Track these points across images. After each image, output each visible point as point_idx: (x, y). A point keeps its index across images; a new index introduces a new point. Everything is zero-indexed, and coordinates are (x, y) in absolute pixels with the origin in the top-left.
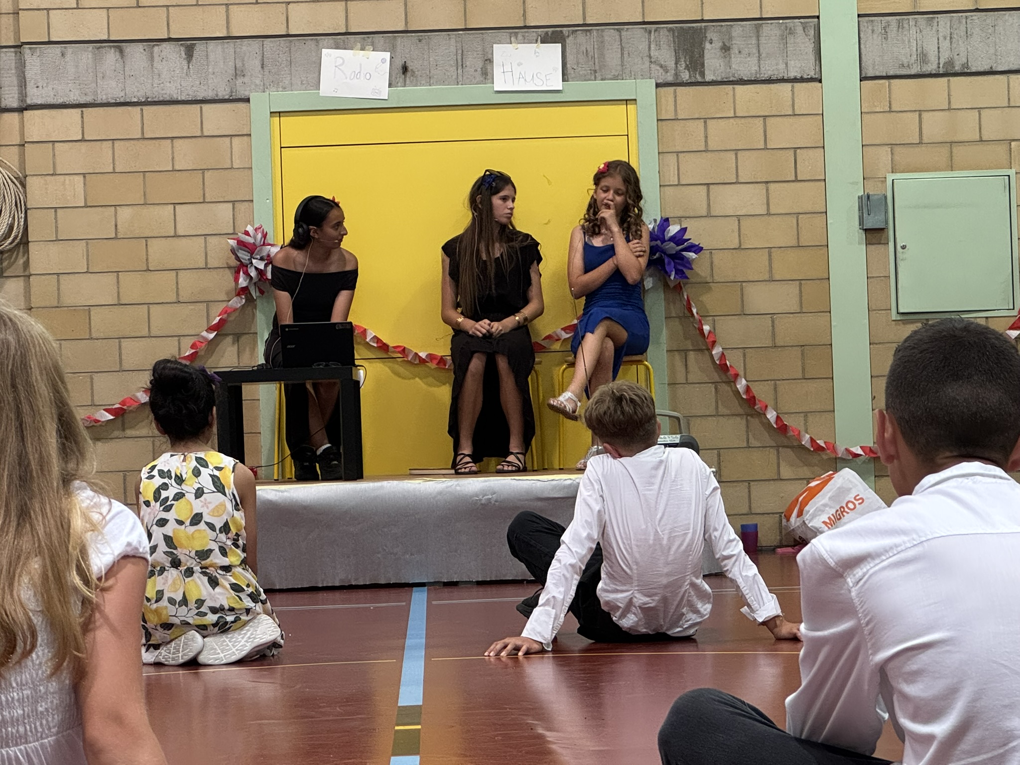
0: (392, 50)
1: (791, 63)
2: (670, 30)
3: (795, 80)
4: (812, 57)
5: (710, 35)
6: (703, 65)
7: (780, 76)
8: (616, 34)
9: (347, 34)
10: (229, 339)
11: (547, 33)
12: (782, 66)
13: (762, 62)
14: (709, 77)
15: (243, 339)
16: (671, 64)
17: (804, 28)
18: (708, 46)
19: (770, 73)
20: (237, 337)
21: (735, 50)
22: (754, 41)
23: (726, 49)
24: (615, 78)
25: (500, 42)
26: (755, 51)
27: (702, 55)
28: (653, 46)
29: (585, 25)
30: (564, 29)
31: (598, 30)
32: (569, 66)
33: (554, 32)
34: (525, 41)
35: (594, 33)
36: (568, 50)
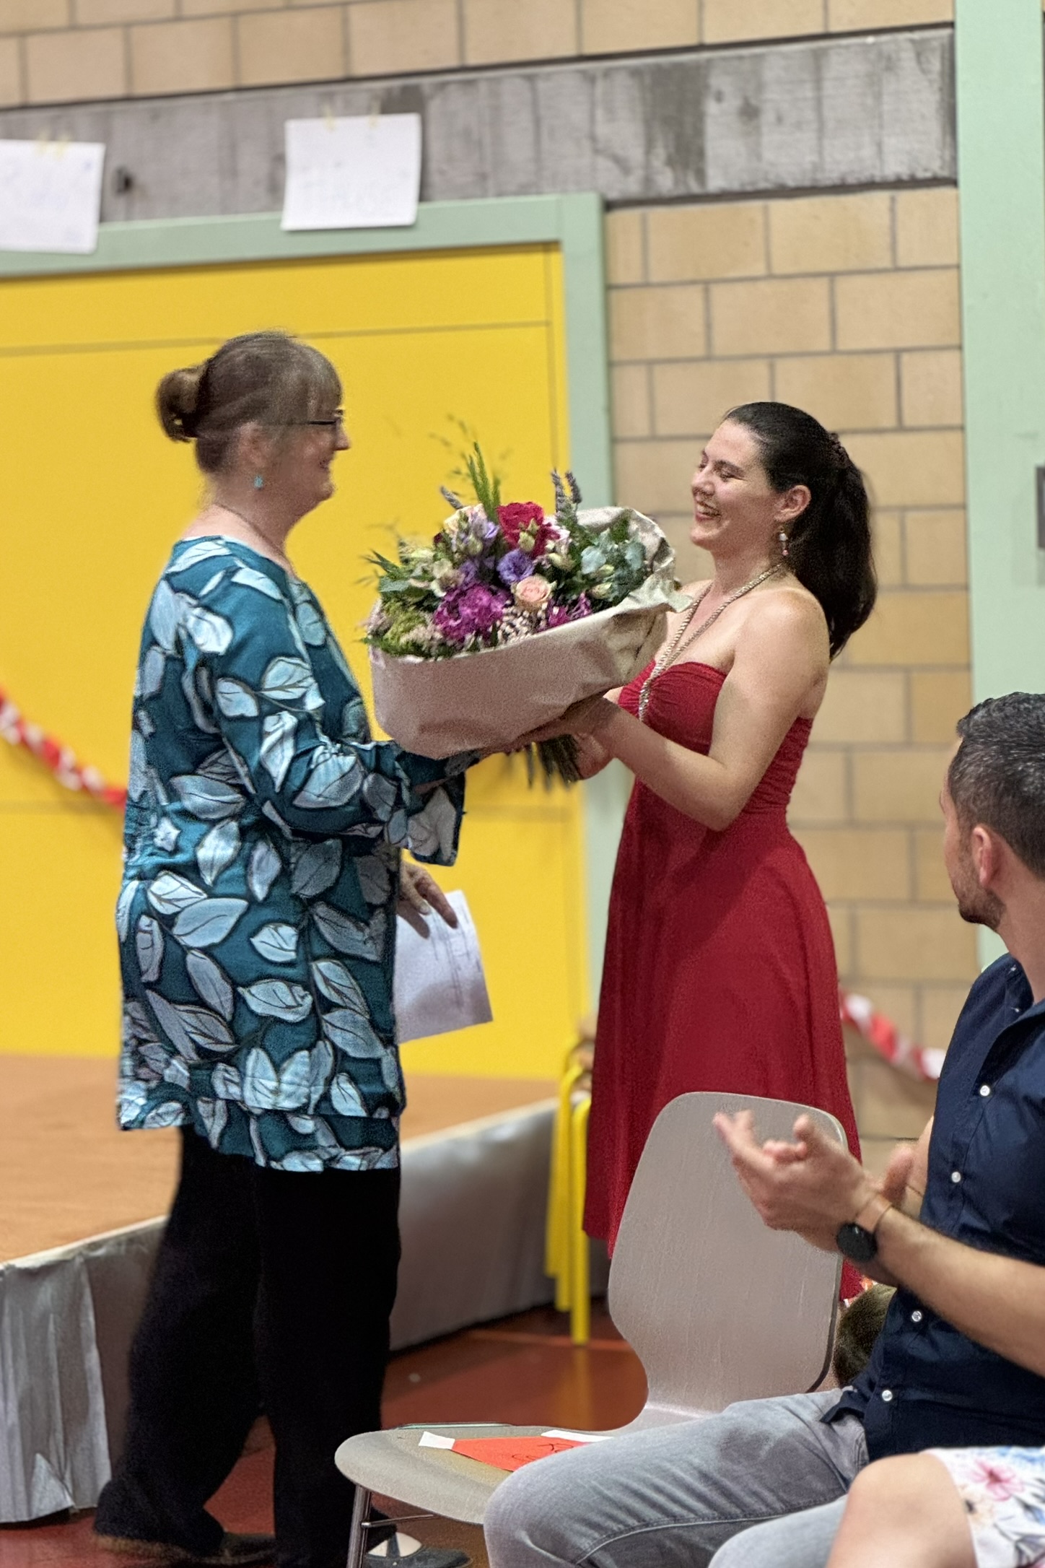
1: (891, 142)
2: (635, 73)
3: (898, 184)
4: (934, 127)
5: (718, 81)
6: (701, 154)
7: (864, 176)
8: (521, 85)
9: (25, 107)
11: (389, 91)
12: (868, 152)
13: (826, 142)
14: (715, 182)
16: (635, 153)
17: (919, 55)
18: (712, 108)
19: (844, 168)
21: (768, 117)
22: (808, 92)
23: (750, 113)
24: (524, 190)
25: (300, 115)
26: (810, 115)
27: (699, 132)
28: (600, 114)
29: (464, 69)
30: (426, 82)
31: (489, 80)
32: (433, 166)
33: (405, 89)
34: (350, 110)
35: (483, 87)
36: (433, 130)
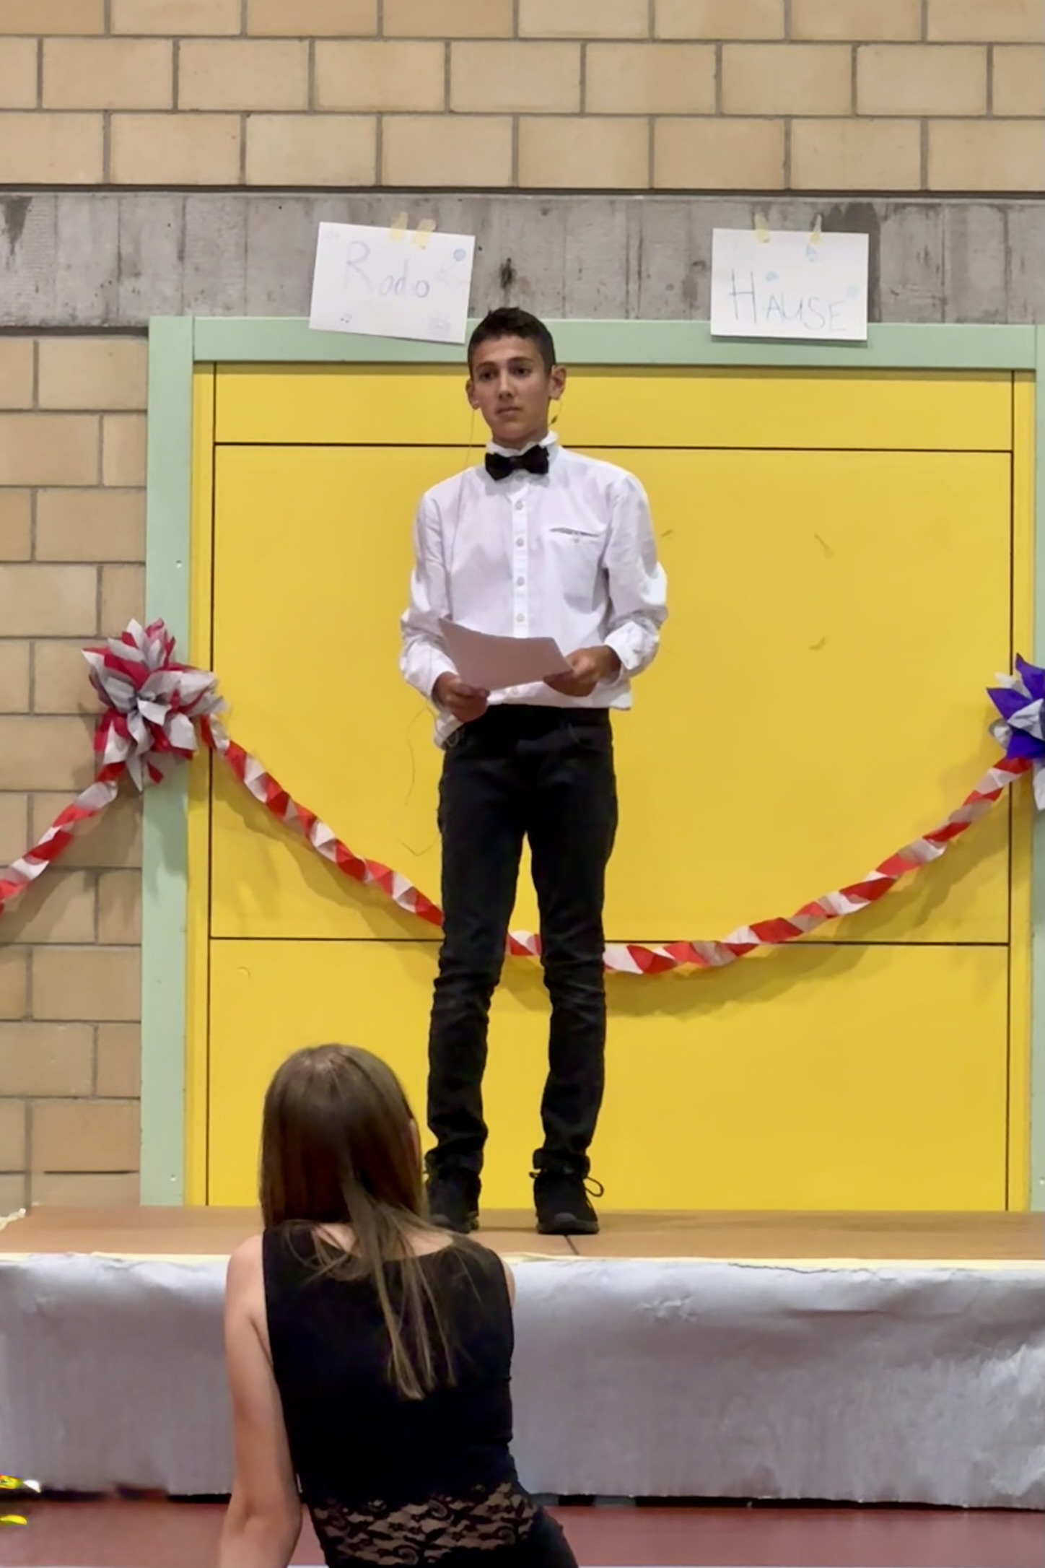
0: (480, 229)
8: (995, 216)
9: (379, 189)
10: (75, 880)
11: (836, 208)
15: (107, 880)
20: (95, 875)
24: (989, 318)
25: (727, 224)
29: (926, 193)
30: (877, 201)
31: (954, 206)
32: (884, 286)
33: (852, 207)
34: (786, 223)
35: (946, 213)
36: (884, 250)
